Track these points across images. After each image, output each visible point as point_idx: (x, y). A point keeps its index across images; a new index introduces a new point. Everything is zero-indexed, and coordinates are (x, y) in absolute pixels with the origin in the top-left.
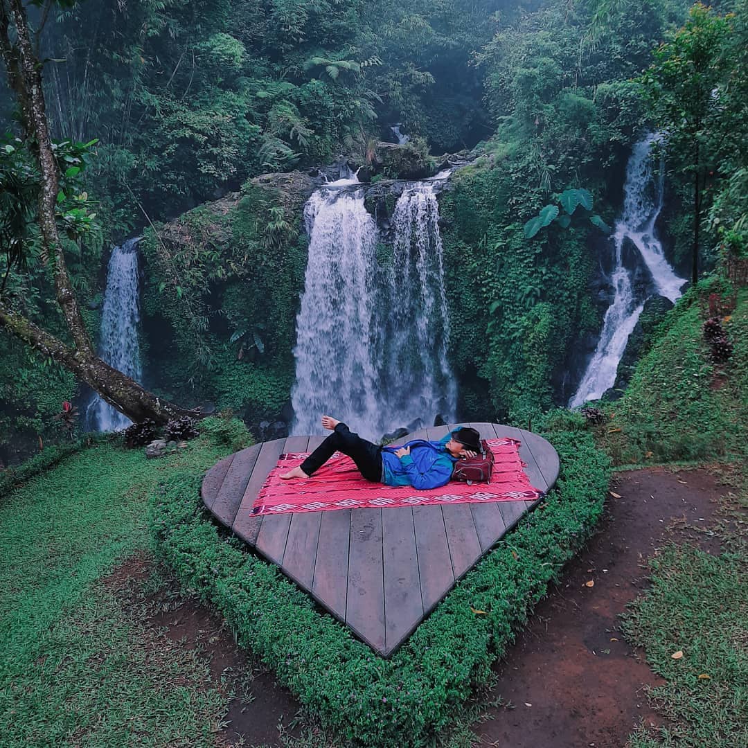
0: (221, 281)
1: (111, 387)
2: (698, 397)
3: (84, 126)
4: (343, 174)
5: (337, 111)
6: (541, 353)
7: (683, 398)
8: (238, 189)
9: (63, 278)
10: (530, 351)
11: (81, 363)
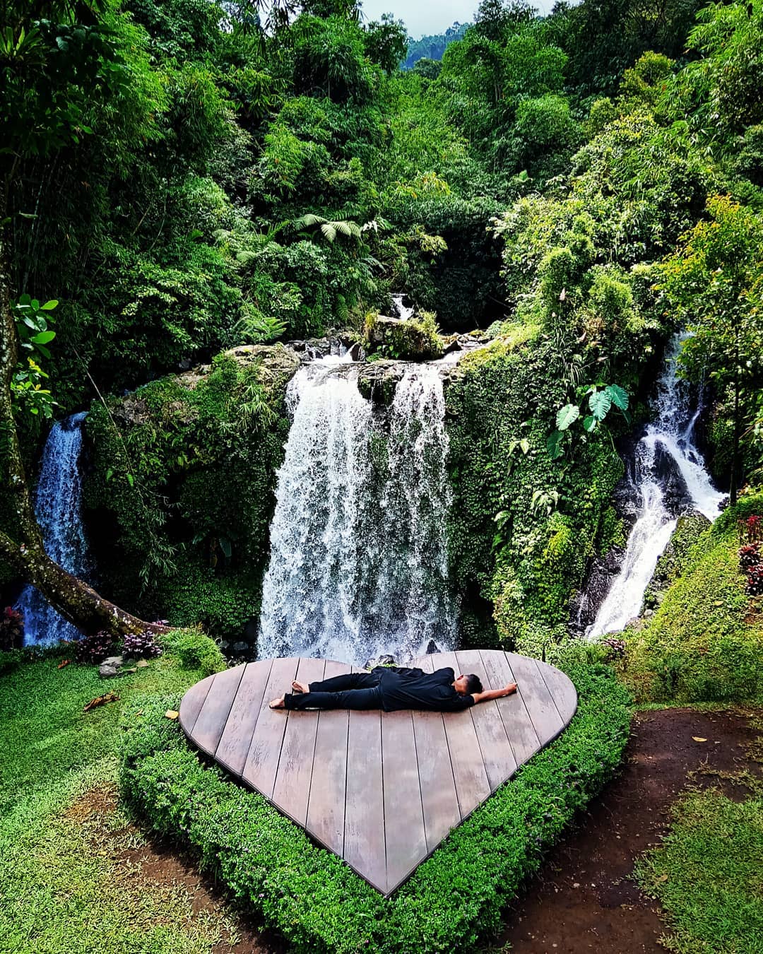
0: (182, 469)
1: (62, 593)
2: (730, 630)
3: (29, 278)
4: (334, 349)
5: (330, 278)
6: (555, 572)
7: (715, 632)
8: (209, 362)
9: (16, 464)
10: (542, 569)
11: (30, 563)
